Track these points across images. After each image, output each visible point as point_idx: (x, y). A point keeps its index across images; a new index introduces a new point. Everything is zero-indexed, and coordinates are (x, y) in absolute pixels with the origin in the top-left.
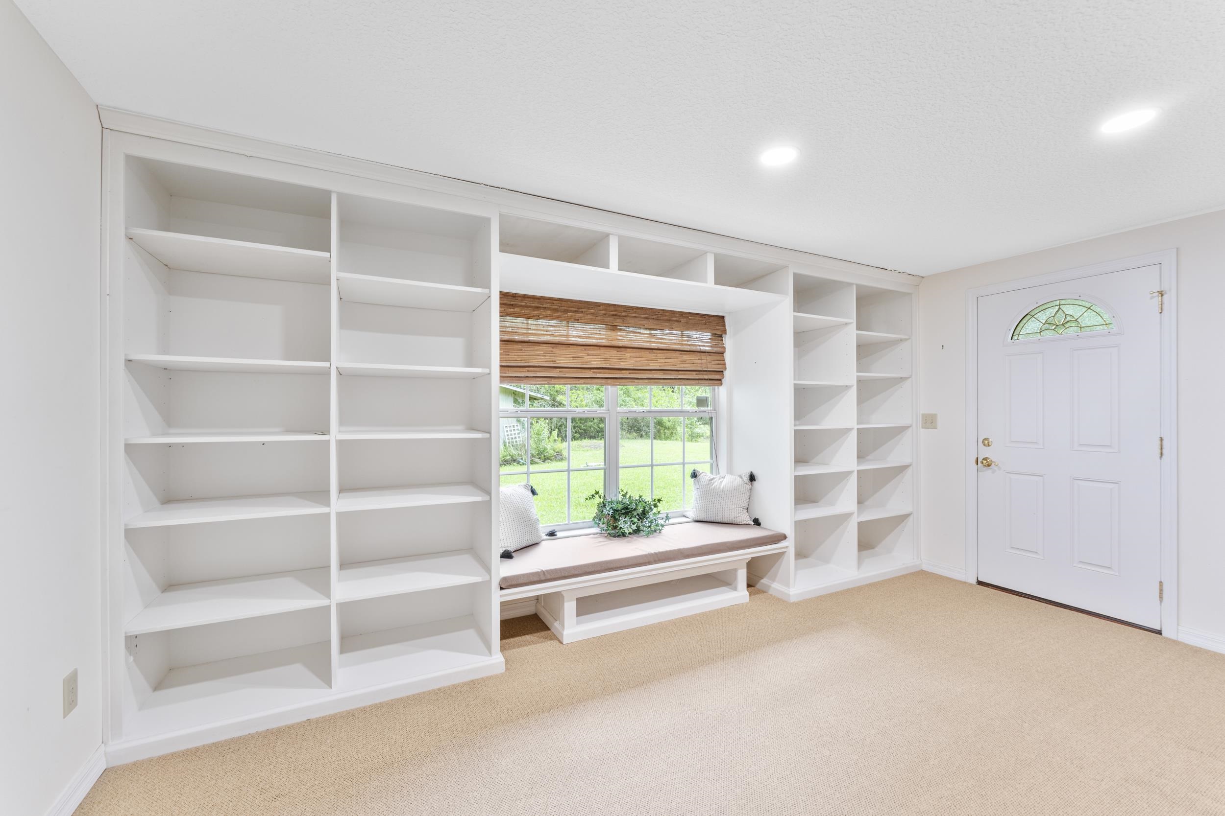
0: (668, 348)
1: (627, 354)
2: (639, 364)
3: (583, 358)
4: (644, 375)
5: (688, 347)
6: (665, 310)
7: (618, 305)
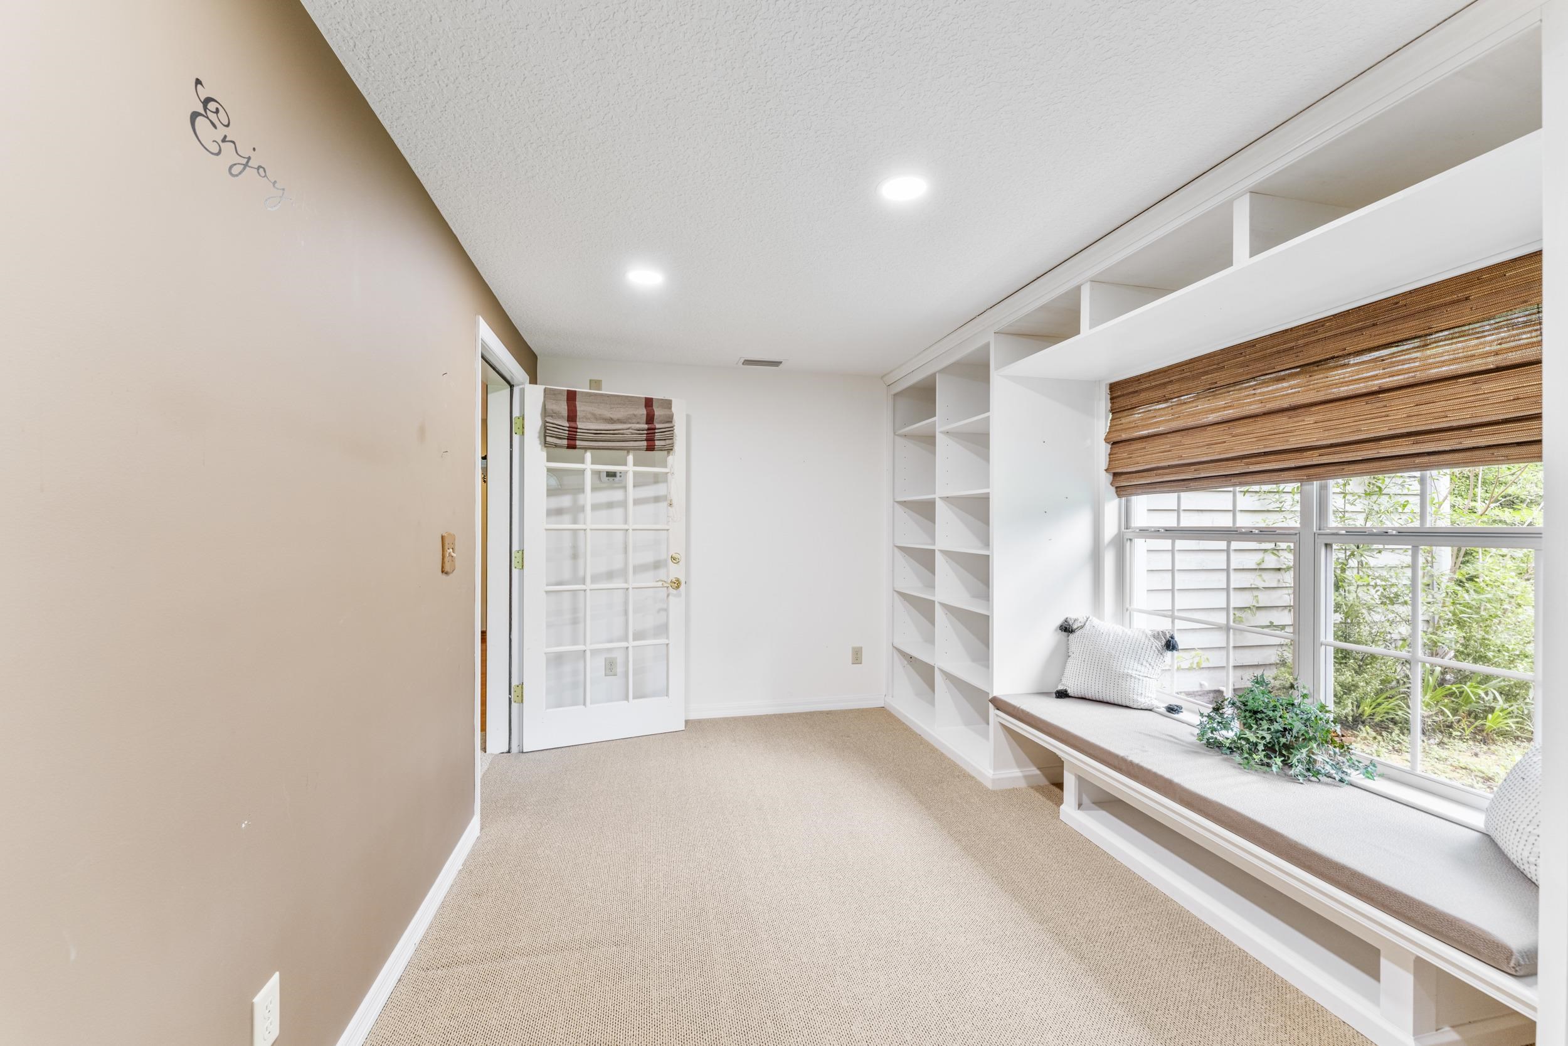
0: (1411, 381)
1: (1309, 419)
2: (1333, 433)
3: (1225, 442)
4: (1354, 454)
5: (1492, 359)
6: (1416, 290)
7: (1291, 329)
